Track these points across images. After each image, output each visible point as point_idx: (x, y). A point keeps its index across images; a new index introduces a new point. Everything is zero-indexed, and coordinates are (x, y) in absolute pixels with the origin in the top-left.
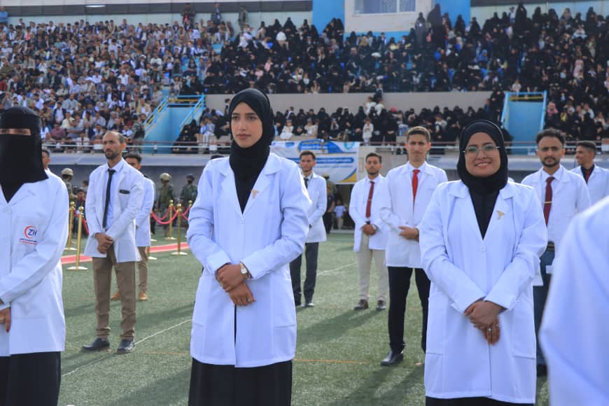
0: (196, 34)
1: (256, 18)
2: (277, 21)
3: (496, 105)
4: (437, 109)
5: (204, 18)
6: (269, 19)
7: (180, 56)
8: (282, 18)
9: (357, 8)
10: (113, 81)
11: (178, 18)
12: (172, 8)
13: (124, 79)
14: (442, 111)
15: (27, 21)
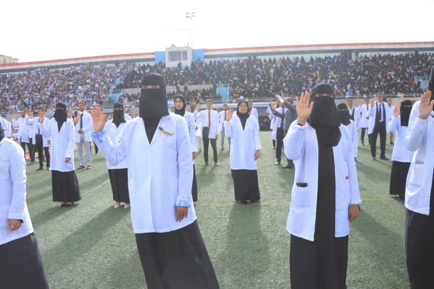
0: (118, 70)
1: (137, 64)
2: (144, 65)
3: (215, 87)
4: (197, 90)
5: (122, 65)
6: (142, 64)
7: (114, 77)
8: (146, 64)
9: (169, 59)
10: (94, 86)
11: (113, 65)
12: (111, 62)
13: (97, 85)
14: (198, 90)
15: (65, 69)
